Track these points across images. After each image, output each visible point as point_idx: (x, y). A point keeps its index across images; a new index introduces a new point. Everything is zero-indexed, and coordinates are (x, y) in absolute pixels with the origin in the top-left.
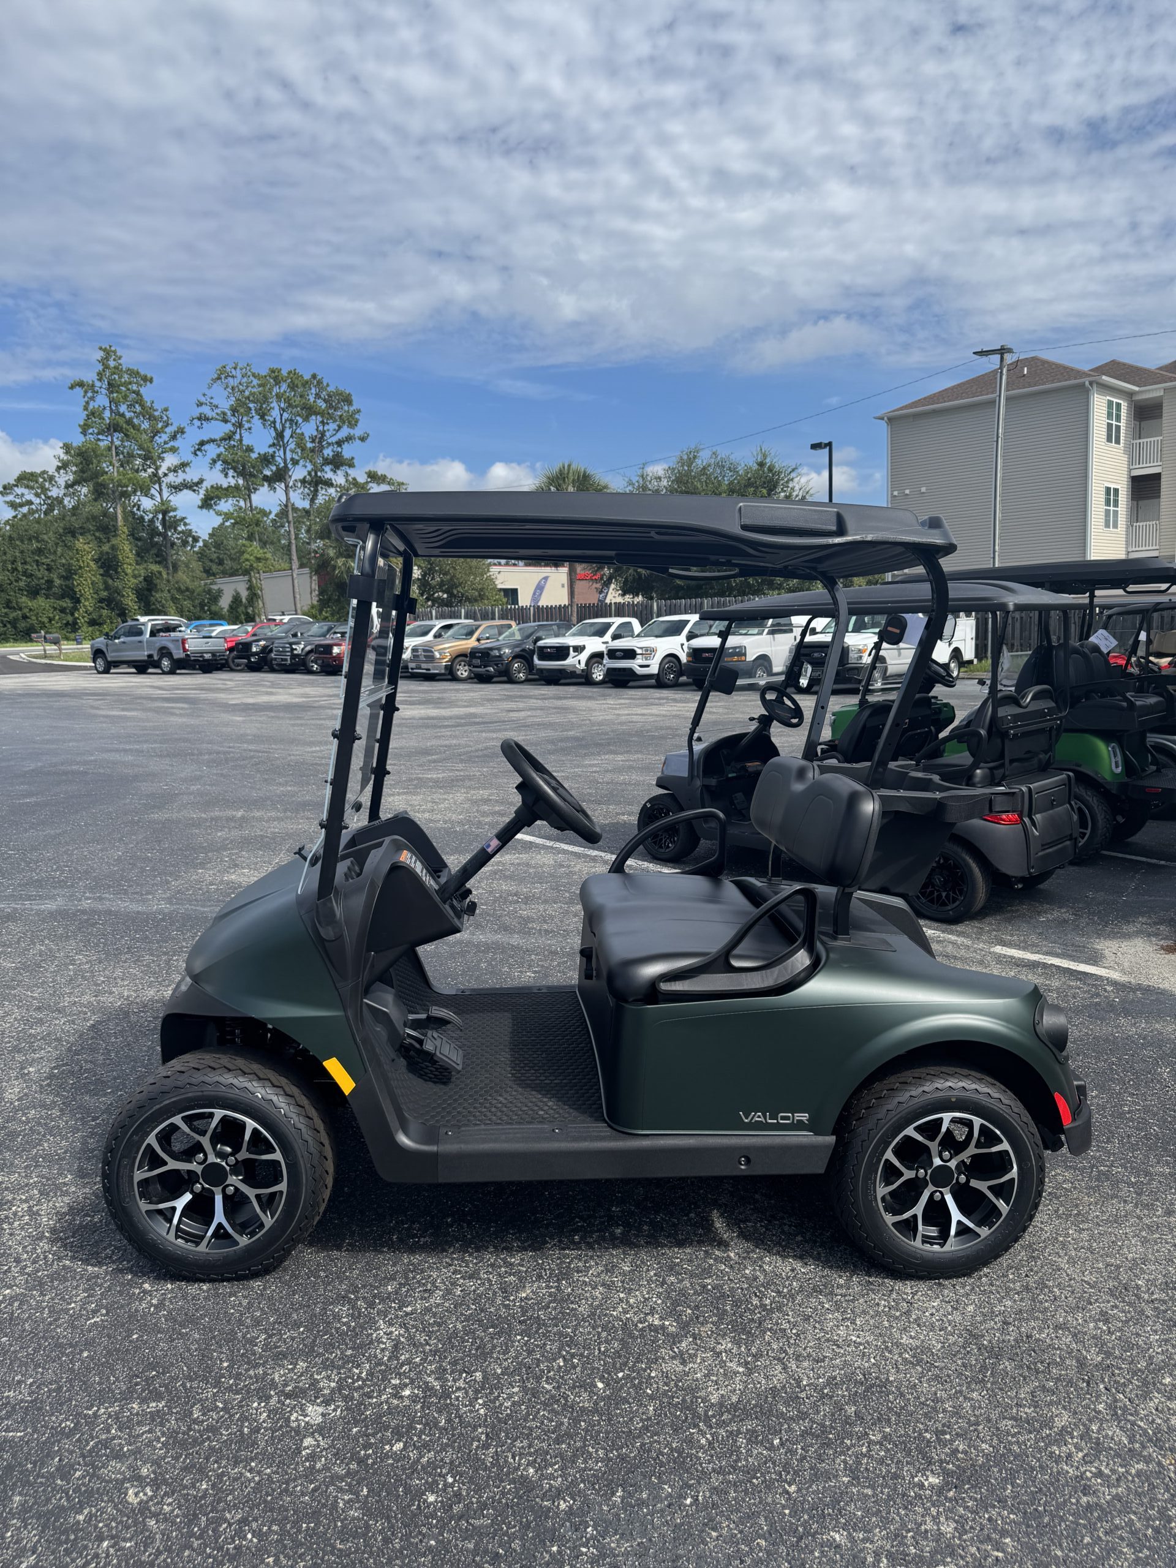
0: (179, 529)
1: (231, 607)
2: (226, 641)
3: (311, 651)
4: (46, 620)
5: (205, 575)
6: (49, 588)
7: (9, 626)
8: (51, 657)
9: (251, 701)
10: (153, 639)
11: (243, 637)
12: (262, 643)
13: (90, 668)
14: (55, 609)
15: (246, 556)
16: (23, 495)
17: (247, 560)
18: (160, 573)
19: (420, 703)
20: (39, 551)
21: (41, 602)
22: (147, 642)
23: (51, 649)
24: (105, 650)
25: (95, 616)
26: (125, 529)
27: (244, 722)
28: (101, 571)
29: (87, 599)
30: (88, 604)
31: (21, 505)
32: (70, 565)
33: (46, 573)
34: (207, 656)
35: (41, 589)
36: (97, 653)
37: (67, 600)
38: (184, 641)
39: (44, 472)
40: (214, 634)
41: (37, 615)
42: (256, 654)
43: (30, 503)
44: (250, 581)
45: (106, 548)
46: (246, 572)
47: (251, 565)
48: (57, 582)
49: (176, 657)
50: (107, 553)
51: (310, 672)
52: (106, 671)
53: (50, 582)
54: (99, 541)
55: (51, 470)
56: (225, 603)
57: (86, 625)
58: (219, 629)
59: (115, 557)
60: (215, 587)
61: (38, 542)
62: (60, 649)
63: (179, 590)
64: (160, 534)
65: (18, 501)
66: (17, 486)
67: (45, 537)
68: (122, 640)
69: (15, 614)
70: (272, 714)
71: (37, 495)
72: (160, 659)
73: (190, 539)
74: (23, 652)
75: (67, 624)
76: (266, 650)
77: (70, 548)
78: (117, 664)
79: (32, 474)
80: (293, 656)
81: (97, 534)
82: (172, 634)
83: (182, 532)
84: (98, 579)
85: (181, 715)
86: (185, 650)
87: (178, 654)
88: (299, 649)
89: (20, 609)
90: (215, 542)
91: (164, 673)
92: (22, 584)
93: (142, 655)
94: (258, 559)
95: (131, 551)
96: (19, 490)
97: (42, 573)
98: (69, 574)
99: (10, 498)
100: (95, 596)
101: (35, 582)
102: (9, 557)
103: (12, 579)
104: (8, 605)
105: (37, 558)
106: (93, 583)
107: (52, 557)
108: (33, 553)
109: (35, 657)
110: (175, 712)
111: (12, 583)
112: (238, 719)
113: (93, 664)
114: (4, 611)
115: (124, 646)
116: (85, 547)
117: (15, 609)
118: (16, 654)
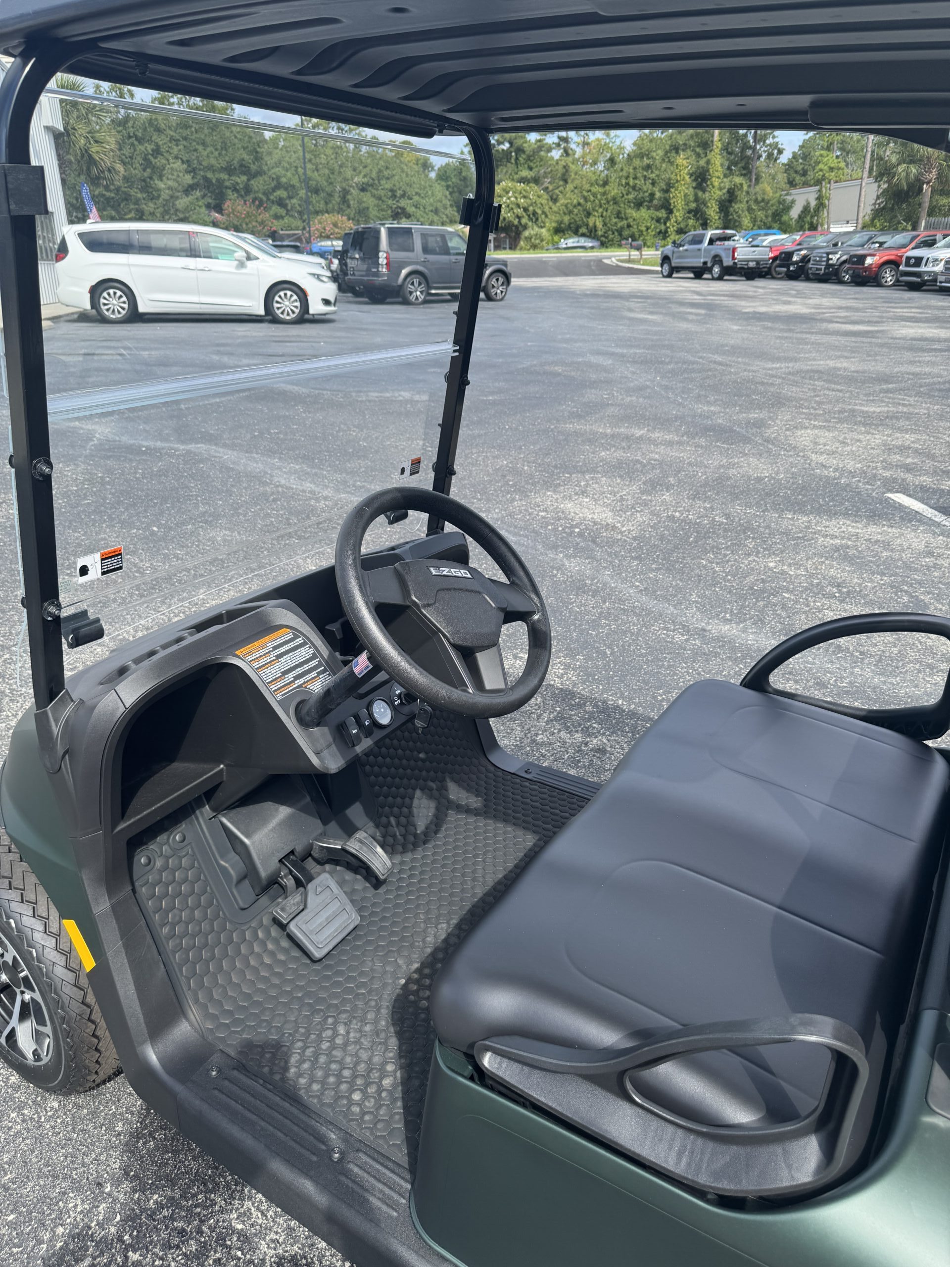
0: (768, 142)
1: (800, 216)
2: (771, 250)
3: (845, 262)
4: (644, 229)
5: (788, 186)
6: (651, 201)
7: (616, 234)
8: (633, 262)
9: (763, 309)
10: (711, 247)
11: (789, 247)
12: (803, 252)
13: (656, 272)
14: (653, 219)
15: (821, 166)
17: (821, 170)
18: (741, 185)
19: (927, 320)
20: (648, 167)
21: (644, 213)
22: (705, 250)
23: (635, 254)
24: (671, 256)
25: (682, 225)
26: (720, 145)
27: (737, 331)
28: (694, 184)
29: (678, 210)
30: (678, 214)
32: (670, 179)
33: (650, 186)
34: (752, 264)
35: (644, 201)
36: (666, 259)
37: (663, 211)
38: (734, 250)
40: (765, 244)
41: (638, 225)
42: (796, 263)
44: (820, 191)
45: (702, 163)
46: (818, 182)
47: (824, 175)
48: (658, 195)
49: (725, 264)
50: (703, 167)
51: (841, 282)
52: (670, 276)
53: (652, 195)
54: (698, 155)
56: (795, 213)
57: (674, 233)
58: (771, 238)
59: (708, 171)
60: (789, 198)
61: (648, 158)
62: (641, 255)
63: (756, 201)
64: (750, 148)
67: (654, 154)
68: (685, 248)
69: (622, 223)
70: (770, 324)
72: (713, 266)
73: (776, 152)
74: (615, 256)
75: (660, 232)
76: (805, 259)
77: (672, 163)
78: (678, 269)
80: (828, 266)
81: (698, 150)
82: (726, 243)
83: (770, 145)
84: (690, 192)
85: (692, 321)
86: (734, 258)
87: (728, 262)
88: (834, 258)
89: (627, 219)
90: (804, 154)
91: (713, 279)
92: (631, 197)
93: (698, 262)
94: (831, 169)
95: (722, 165)
97: (647, 187)
98: (669, 187)
100: (686, 207)
101: (641, 195)
102: (624, 173)
103: (625, 193)
104: (618, 215)
105: (645, 173)
106: (686, 195)
107: (657, 172)
108: (643, 169)
109: (622, 261)
110: (690, 317)
111: (623, 196)
112: (735, 328)
113: (659, 269)
114: (614, 220)
115: (686, 254)
116: (685, 162)
117: (622, 219)
118: (609, 258)
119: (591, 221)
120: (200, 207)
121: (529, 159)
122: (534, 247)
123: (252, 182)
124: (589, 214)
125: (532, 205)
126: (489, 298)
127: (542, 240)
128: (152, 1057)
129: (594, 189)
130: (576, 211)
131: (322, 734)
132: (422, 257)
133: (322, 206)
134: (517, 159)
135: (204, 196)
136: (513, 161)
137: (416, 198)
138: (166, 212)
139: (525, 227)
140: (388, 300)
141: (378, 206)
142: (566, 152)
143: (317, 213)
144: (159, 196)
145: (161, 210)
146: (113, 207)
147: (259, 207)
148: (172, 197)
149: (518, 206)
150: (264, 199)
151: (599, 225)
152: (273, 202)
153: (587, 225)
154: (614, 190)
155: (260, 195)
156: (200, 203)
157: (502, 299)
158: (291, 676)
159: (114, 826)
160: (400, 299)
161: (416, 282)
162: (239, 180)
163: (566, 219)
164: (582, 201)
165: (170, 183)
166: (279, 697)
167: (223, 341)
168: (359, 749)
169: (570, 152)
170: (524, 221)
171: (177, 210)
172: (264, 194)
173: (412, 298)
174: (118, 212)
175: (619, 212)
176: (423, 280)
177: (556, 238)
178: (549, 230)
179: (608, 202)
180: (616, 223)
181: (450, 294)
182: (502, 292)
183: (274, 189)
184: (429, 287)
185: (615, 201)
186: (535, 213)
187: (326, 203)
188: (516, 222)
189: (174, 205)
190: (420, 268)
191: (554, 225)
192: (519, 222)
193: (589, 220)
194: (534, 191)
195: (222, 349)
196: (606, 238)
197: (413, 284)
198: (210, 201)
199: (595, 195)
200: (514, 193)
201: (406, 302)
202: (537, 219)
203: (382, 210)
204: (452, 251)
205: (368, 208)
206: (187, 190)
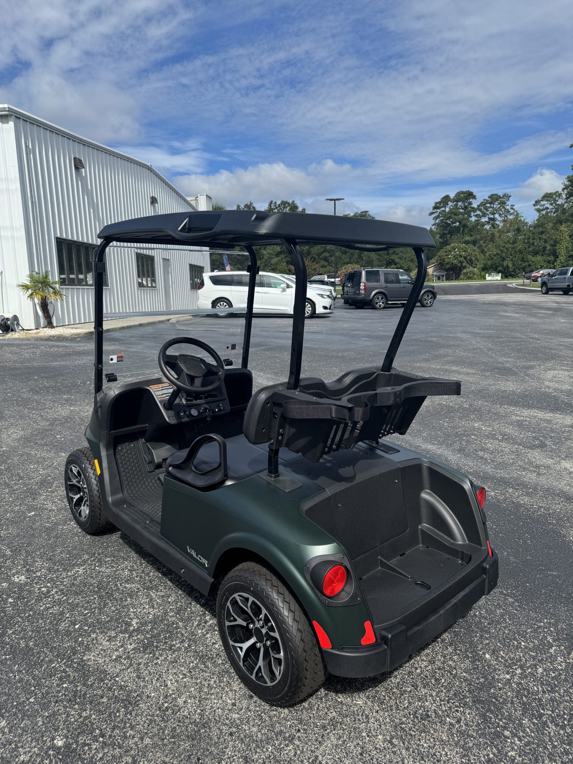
4: (539, 267)
6: (544, 251)
7: (521, 270)
8: (526, 285)
13: (539, 291)
14: (545, 261)
16: (544, 205)
20: (542, 233)
21: (539, 258)
22: (569, 278)
23: (527, 281)
24: (547, 282)
29: (562, 256)
30: (562, 258)
31: (543, 210)
32: (556, 238)
33: (543, 243)
35: (540, 251)
36: (544, 284)
37: (552, 257)
39: (557, 192)
41: (535, 265)
43: (547, 208)
48: (549, 248)
52: (547, 293)
53: (545, 248)
55: (560, 191)
61: (543, 228)
65: (541, 208)
66: (542, 200)
67: (546, 225)
68: (556, 277)
69: (525, 264)
71: (551, 204)
74: (514, 283)
77: (557, 230)
78: (553, 289)
79: (550, 194)
84: (570, 245)
89: (528, 262)
92: (530, 249)
93: (565, 285)
96: (542, 203)
97: (541, 243)
98: (556, 242)
99: (538, 207)
100: (567, 254)
101: (537, 248)
102: (527, 236)
103: (527, 247)
104: (523, 260)
105: (540, 236)
106: (567, 247)
107: (548, 235)
108: (539, 234)
109: (518, 285)
110: (539, 315)
111: (526, 249)
112: (563, 321)
113: (540, 289)
114: (520, 262)
115: (556, 280)
116: (566, 229)
117: (525, 262)
118: (512, 283)
119: (505, 263)
120: (283, 262)
121: (470, 230)
122: (469, 278)
123: (311, 249)
124: (504, 259)
125: (469, 255)
126: (423, 306)
127: (474, 275)
128: (110, 499)
129: (506, 246)
130: (495, 258)
131: (171, 413)
132: (384, 285)
133: (348, 260)
134: (463, 231)
135: (285, 258)
136: (461, 232)
137: (401, 254)
138: (266, 265)
139: (465, 267)
140: (365, 307)
141: (378, 259)
142: (493, 226)
143: (345, 263)
144: (263, 257)
145: (264, 264)
146: (240, 264)
147: (313, 262)
148: (269, 258)
149: (461, 256)
150: (317, 257)
151: (510, 265)
152: (321, 259)
153: (503, 265)
154: (520, 246)
155: (315, 256)
156: (284, 261)
157: (430, 306)
158: (165, 395)
159: (110, 431)
160: (371, 307)
161: (380, 298)
162: (304, 249)
163: (489, 263)
164: (499, 252)
165: (269, 251)
166: (160, 400)
167: (268, 326)
168: (183, 420)
169: (496, 226)
170: (464, 264)
171: (271, 264)
172: (317, 255)
173: (378, 306)
174: (242, 266)
175: (523, 258)
176: (384, 297)
177: (483, 273)
178: (479, 269)
179: (516, 253)
180: (521, 264)
181: (401, 304)
182: (430, 302)
183: (322, 253)
184: (387, 300)
185: (520, 252)
186: (471, 260)
187: (350, 259)
188: (459, 265)
189: (270, 261)
190: (382, 290)
191: (482, 266)
192: (461, 265)
193: (504, 263)
194: (471, 248)
195: (264, 329)
196: (515, 272)
197: (378, 299)
198: (289, 259)
199: (507, 249)
200: (458, 249)
201: (374, 308)
202: (472, 263)
203: (381, 261)
204: (401, 282)
205: (373, 260)
206: (277, 254)
